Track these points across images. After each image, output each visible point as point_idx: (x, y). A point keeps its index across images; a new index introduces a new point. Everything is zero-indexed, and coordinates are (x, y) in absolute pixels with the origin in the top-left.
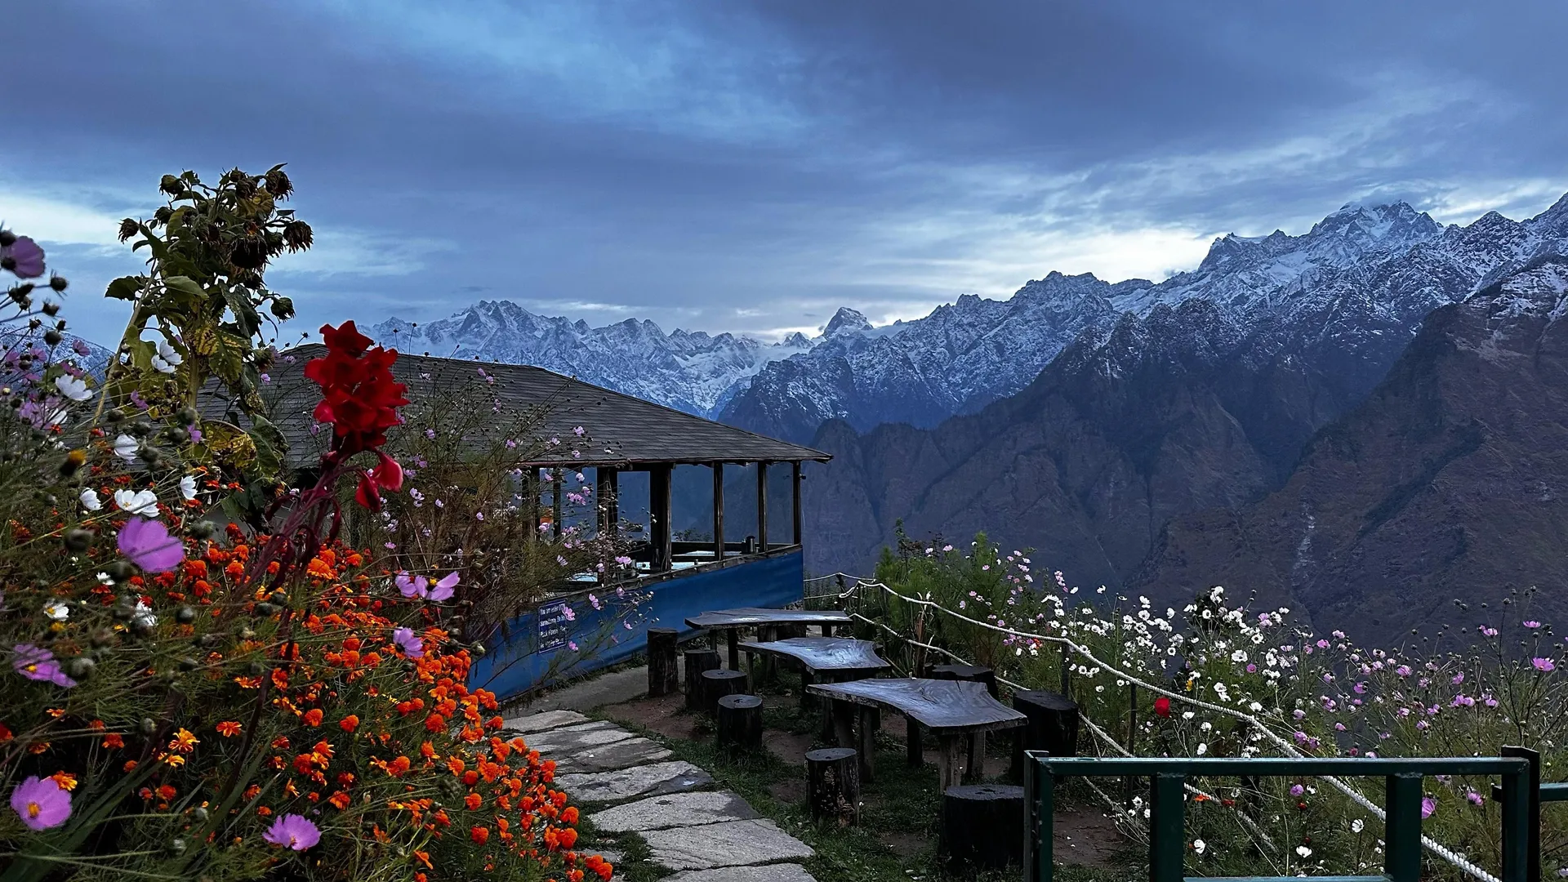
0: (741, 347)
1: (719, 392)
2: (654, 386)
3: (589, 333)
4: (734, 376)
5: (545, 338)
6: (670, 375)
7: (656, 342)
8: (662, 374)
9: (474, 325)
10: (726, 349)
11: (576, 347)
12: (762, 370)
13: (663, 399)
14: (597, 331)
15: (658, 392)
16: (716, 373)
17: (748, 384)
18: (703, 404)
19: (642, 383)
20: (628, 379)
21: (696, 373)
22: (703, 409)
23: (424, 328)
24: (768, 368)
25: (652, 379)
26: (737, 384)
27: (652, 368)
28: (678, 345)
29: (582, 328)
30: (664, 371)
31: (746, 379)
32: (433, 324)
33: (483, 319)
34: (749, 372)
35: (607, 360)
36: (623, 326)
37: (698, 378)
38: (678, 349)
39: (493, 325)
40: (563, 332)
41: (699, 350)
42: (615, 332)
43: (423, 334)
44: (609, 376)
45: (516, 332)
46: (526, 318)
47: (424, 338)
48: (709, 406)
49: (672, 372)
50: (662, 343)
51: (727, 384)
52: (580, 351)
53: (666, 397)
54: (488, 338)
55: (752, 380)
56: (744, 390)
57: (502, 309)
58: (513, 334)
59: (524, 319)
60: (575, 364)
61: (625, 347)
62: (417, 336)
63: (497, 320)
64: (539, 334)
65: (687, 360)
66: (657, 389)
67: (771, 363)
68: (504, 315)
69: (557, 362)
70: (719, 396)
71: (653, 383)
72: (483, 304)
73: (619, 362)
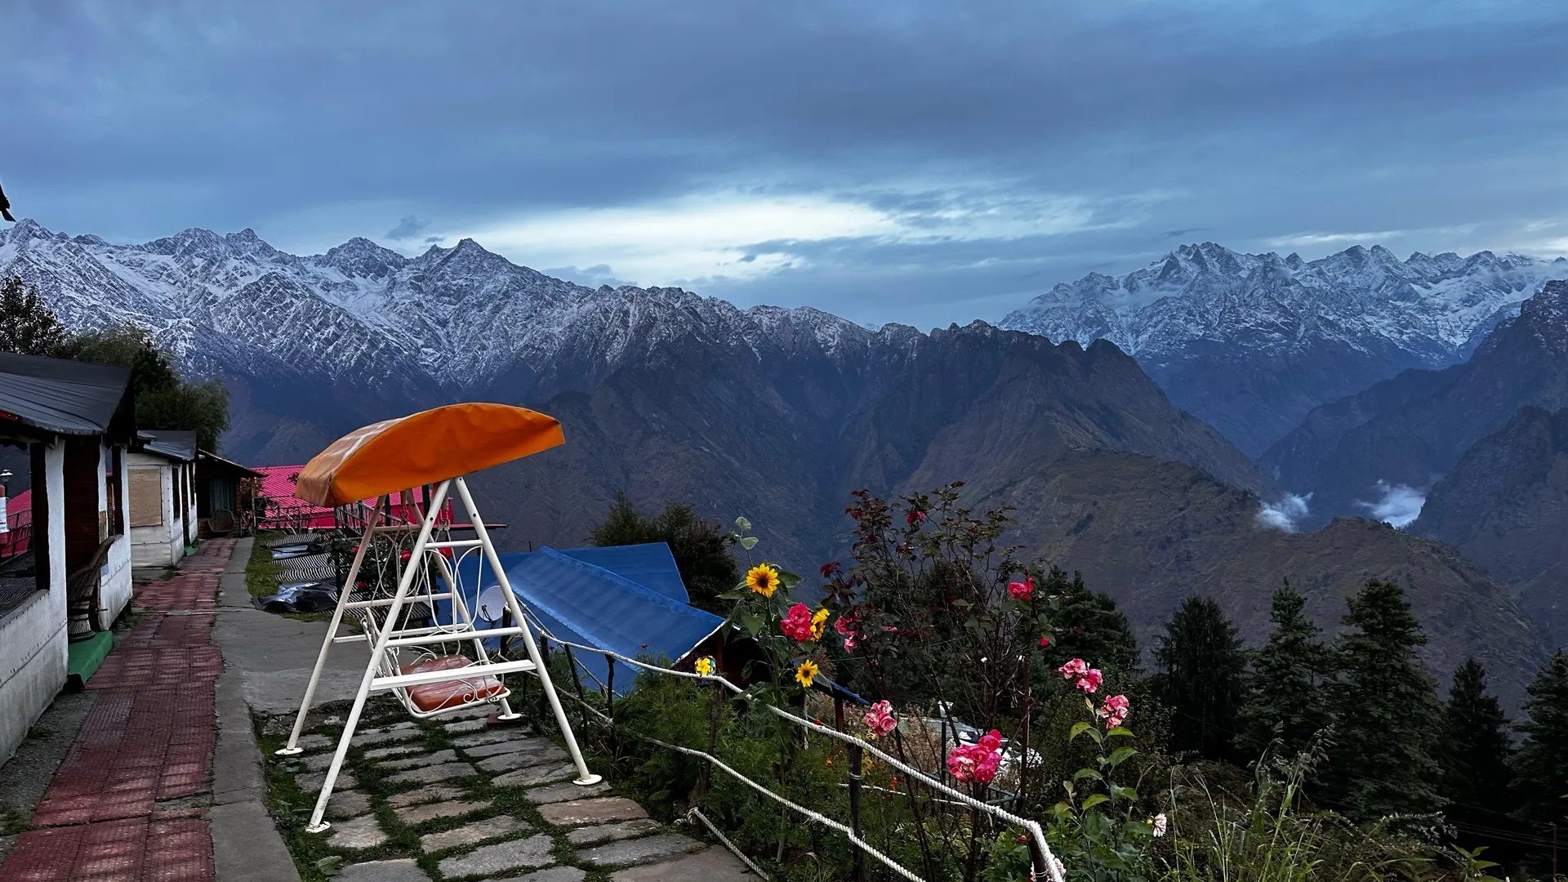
0: (1506, 266)
1: (1474, 324)
2: (1386, 321)
3: (1303, 267)
4: (1494, 304)
5: (1250, 278)
6: (1406, 308)
7: (1388, 270)
8: (1395, 307)
9: (1173, 272)
10: (1484, 270)
11: (1288, 284)
12: (1537, 293)
13: (1397, 336)
14: (1313, 265)
15: (1390, 329)
16: (1469, 301)
17: (1516, 312)
18: (1452, 339)
19: (1369, 319)
20: (1352, 315)
21: (1442, 302)
22: (1453, 345)
23: (1122, 280)
24: (1546, 290)
25: (1382, 314)
26: (1500, 312)
27: (1382, 302)
28: (1417, 271)
29: (1294, 262)
30: (1398, 303)
31: (1514, 305)
32: (1131, 275)
33: (1182, 264)
34: (1517, 296)
35: (1324, 296)
36: (1345, 255)
37: (1445, 308)
38: (1417, 275)
39: (1193, 270)
40: (1272, 270)
41: (1445, 275)
42: (1335, 264)
43: (1121, 285)
44: (1327, 314)
45: (1219, 274)
46: (1230, 257)
47: (1122, 290)
48: (1459, 341)
49: (1408, 304)
50: (1395, 270)
51: (1485, 314)
52: (1292, 288)
53: (1402, 333)
54: (1189, 283)
55: (1523, 306)
56: (1510, 319)
57: (1203, 252)
58: (1216, 277)
59: (1228, 261)
60: (1285, 303)
61: (1347, 279)
62: (1116, 289)
63: (1198, 263)
64: (1244, 274)
65: (1429, 288)
66: (1389, 325)
67: (1551, 284)
68: (1206, 257)
69: (1265, 302)
70: (1475, 329)
71: (1383, 318)
72: (1183, 248)
73: (1341, 298)
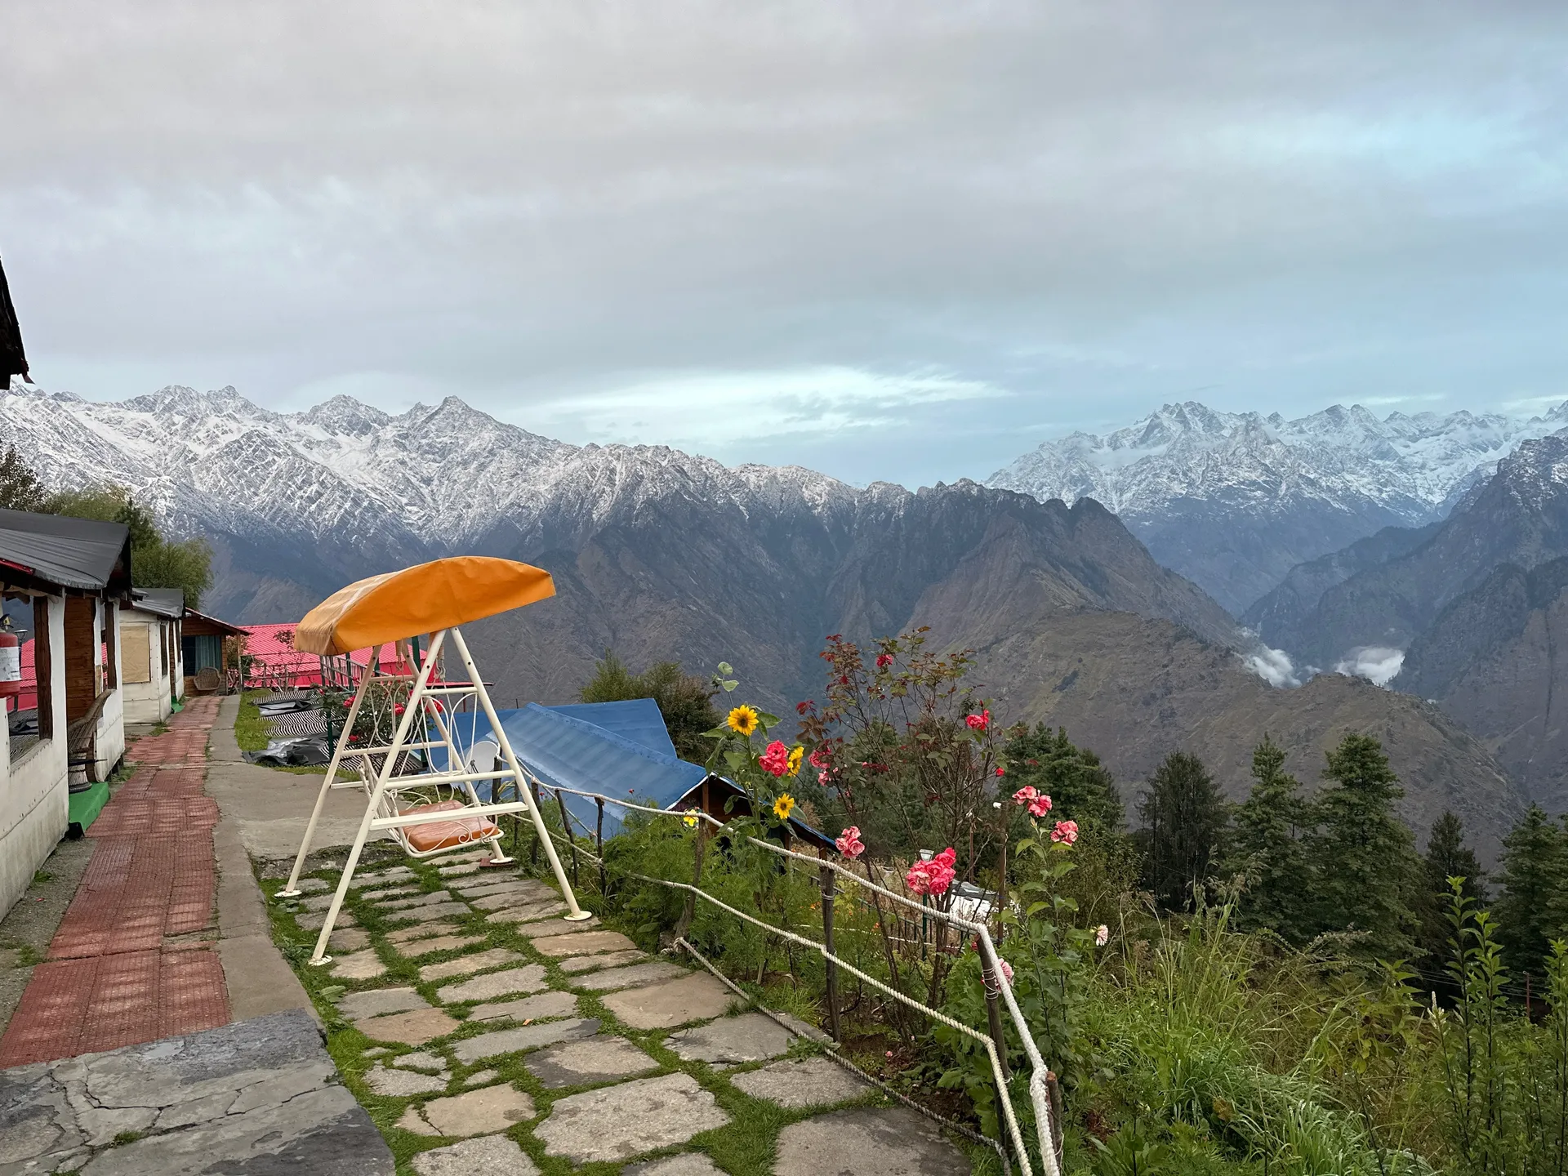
0: (1483, 424)
1: (1452, 482)
2: (1366, 480)
3: (1284, 426)
4: (1472, 462)
5: (1233, 436)
6: (1386, 467)
7: (1368, 430)
8: (1374, 466)
9: (1157, 430)
10: (1461, 429)
11: (1269, 443)
12: (1513, 452)
13: (1376, 494)
14: (1294, 424)
15: (1369, 487)
16: (1447, 458)
17: (1493, 470)
18: (1430, 498)
19: (1349, 477)
20: (1332, 474)
21: (1421, 461)
22: (1430, 503)
23: (1106, 439)
24: (1522, 448)
25: (1362, 472)
26: (1477, 471)
27: (1361, 460)
28: (1395, 430)
29: (1275, 421)
30: (1378, 462)
31: (1491, 464)
32: (1115, 435)
33: (1166, 424)
34: (1494, 455)
35: (1304, 454)
36: (1326, 414)
37: (1423, 467)
38: (1395, 434)
39: (1176, 428)
40: (1254, 428)
41: (1423, 433)
42: (1316, 423)
43: (1105, 444)
44: (1307, 472)
45: (1202, 432)
46: (1213, 416)
47: (1107, 449)
48: (1437, 498)
49: (1388, 463)
50: (1374, 430)
51: (1463, 472)
52: (1273, 447)
53: (1381, 491)
54: (1172, 442)
55: (1499, 464)
56: (1487, 477)
57: (1186, 411)
58: (1199, 436)
59: (1211, 421)
60: (1267, 462)
61: (1327, 438)
62: (1099, 448)
63: (1182, 422)
64: (1226, 433)
65: (1407, 446)
66: (1369, 484)
67: (1527, 442)
68: (1188, 416)
69: (1247, 460)
70: (1452, 487)
71: (1363, 476)
72: (1166, 407)
73: (1322, 457)
